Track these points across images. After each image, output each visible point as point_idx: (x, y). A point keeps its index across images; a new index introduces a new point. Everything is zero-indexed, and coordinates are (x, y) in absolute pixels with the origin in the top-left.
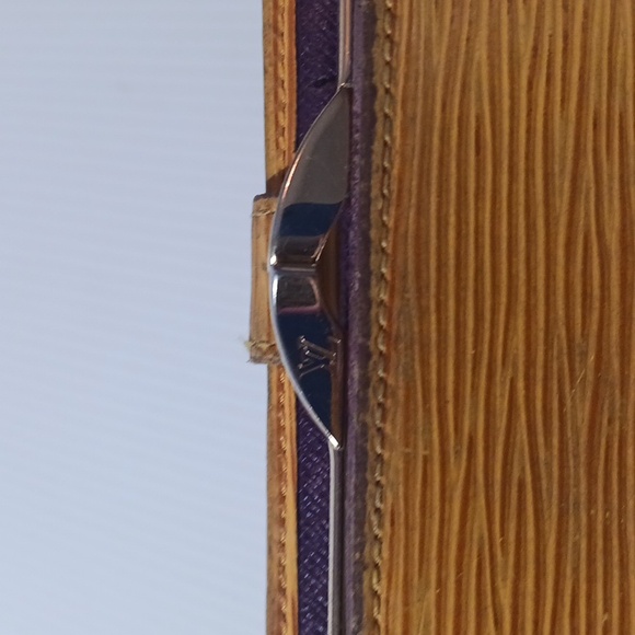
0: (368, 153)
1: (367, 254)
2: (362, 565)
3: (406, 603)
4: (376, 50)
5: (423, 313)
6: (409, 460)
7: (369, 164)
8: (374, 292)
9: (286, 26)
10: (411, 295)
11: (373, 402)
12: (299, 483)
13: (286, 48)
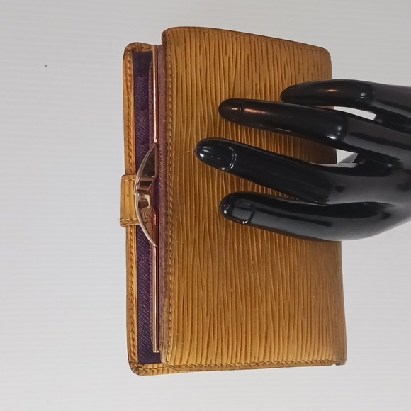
0: (166, 160)
1: (166, 187)
2: (167, 273)
3: (179, 284)
4: (167, 133)
5: (181, 204)
6: (179, 244)
7: (166, 163)
8: (168, 198)
9: (132, 127)
10: (178, 199)
11: (169, 228)
12: (137, 262)
13: (132, 133)
